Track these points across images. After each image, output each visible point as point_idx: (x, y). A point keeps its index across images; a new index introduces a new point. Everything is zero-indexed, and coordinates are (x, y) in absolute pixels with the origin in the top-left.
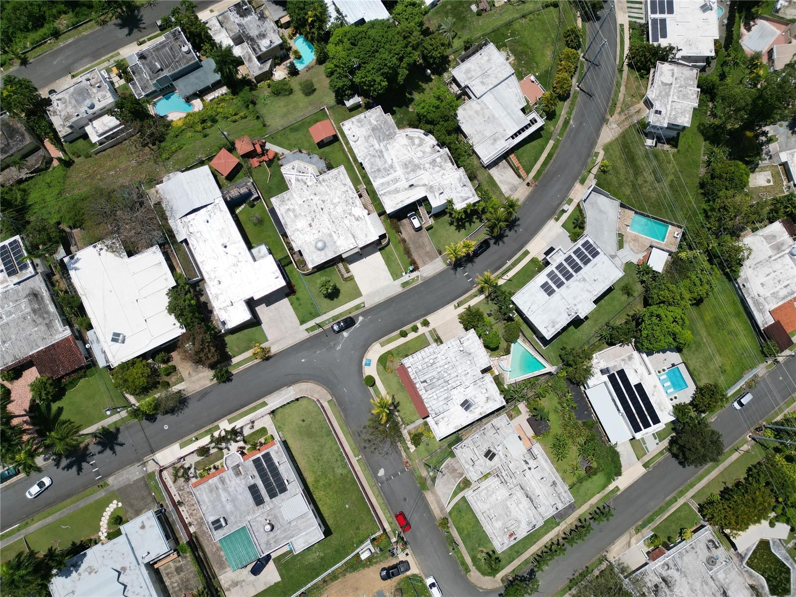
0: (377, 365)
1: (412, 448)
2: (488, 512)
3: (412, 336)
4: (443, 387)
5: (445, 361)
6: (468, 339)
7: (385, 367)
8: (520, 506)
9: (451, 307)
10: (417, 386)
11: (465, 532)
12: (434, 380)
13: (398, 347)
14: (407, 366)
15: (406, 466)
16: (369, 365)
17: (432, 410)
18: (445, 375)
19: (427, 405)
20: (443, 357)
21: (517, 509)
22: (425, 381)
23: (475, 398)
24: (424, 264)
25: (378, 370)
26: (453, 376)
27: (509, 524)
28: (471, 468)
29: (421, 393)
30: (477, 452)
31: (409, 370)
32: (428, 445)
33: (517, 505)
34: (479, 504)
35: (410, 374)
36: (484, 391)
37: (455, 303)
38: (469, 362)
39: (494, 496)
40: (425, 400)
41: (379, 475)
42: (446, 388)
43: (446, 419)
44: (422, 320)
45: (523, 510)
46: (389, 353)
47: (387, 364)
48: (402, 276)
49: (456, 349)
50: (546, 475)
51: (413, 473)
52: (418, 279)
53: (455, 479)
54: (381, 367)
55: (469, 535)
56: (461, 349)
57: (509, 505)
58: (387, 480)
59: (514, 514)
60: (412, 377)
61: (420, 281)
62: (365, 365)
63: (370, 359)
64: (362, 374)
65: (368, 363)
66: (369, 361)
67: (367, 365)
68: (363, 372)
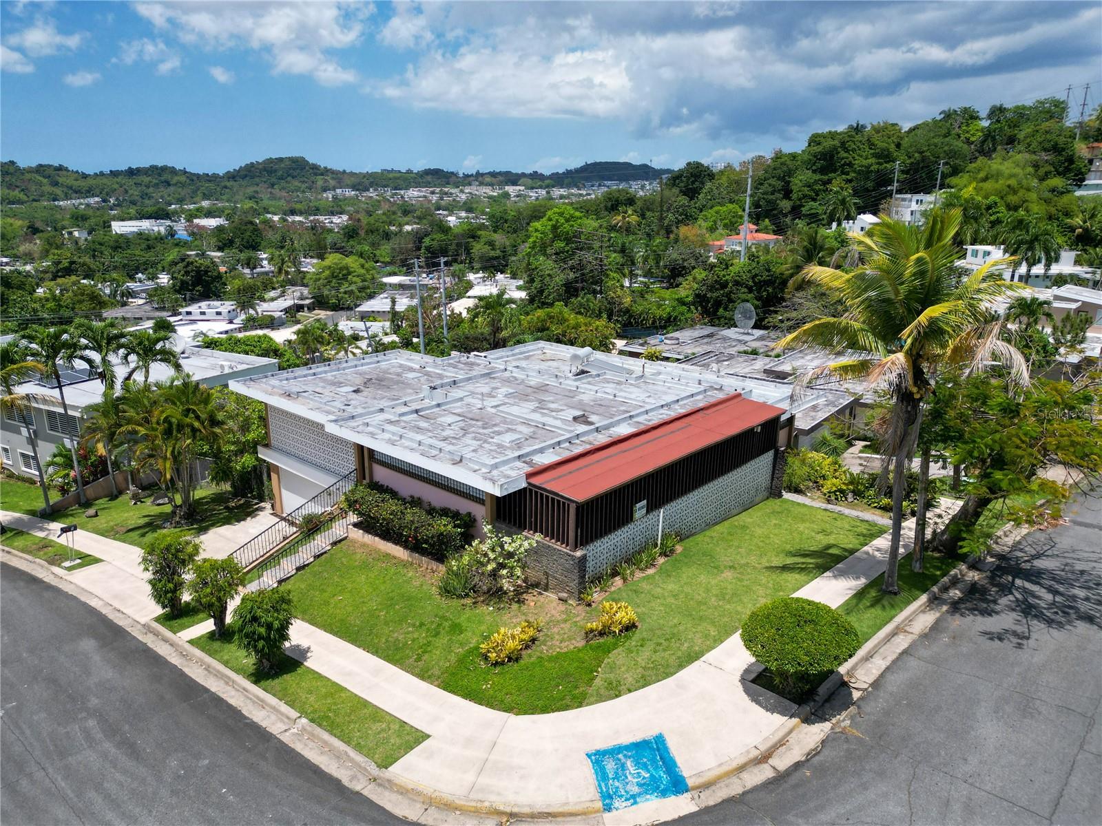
16: (651, 750)
54: (622, 661)
62: (678, 785)
63: (587, 771)
64: (797, 766)
65: (637, 764)
66: (610, 766)
67: (669, 765)
68: (770, 774)
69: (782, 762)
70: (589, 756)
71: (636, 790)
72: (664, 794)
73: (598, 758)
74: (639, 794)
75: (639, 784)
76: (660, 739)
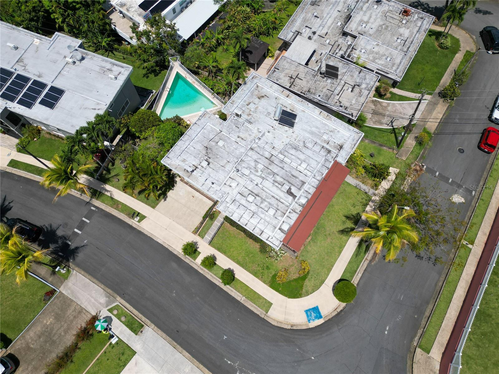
0: (307, 294)
1: (393, 171)
2: (400, 48)
3: (224, 262)
4: (282, 161)
5: (238, 179)
6: (184, 161)
7: (303, 278)
8: (365, 19)
9: (145, 227)
10: (303, 201)
11: (435, 70)
12: (279, 179)
13: (255, 274)
14: (282, 236)
15: (421, 170)
16: (316, 309)
17: (326, 160)
18: (260, 167)
19: (325, 172)
20: (234, 184)
21: (372, 20)
22: (289, 192)
23: (269, 114)
24: (81, 311)
25: (316, 288)
26: (255, 156)
27: (396, 22)
28: (364, 86)
29: (312, 191)
30: (339, 88)
31: (286, 227)
32: (372, 156)
33: (367, 23)
34: (398, 61)
35: (292, 222)
36: (252, 106)
37: (134, 222)
38: (221, 143)
39: (376, 49)
40: (319, 178)
41: (463, 200)
42: (281, 157)
43: (325, 137)
44: (188, 259)
45: (368, 14)
46: (274, 284)
47: (296, 276)
48: (120, 341)
49: (209, 170)
50: (310, 15)
51: (422, 157)
52: (117, 307)
53: (386, 107)
54: (308, 283)
55: (436, 65)
56: (205, 164)
57: (374, 30)
58: (460, 186)
59: (379, 22)
60: (295, 217)
61: (119, 301)
62: (321, 317)
63: (304, 315)
64: (341, 311)
65: (314, 313)
66: (309, 313)
67: (319, 313)
68: (336, 313)
69: (339, 310)
70: (305, 311)
71: (314, 318)
72: (318, 319)
73: (307, 311)
74: (314, 319)
75: (314, 317)
76: (317, 307)
